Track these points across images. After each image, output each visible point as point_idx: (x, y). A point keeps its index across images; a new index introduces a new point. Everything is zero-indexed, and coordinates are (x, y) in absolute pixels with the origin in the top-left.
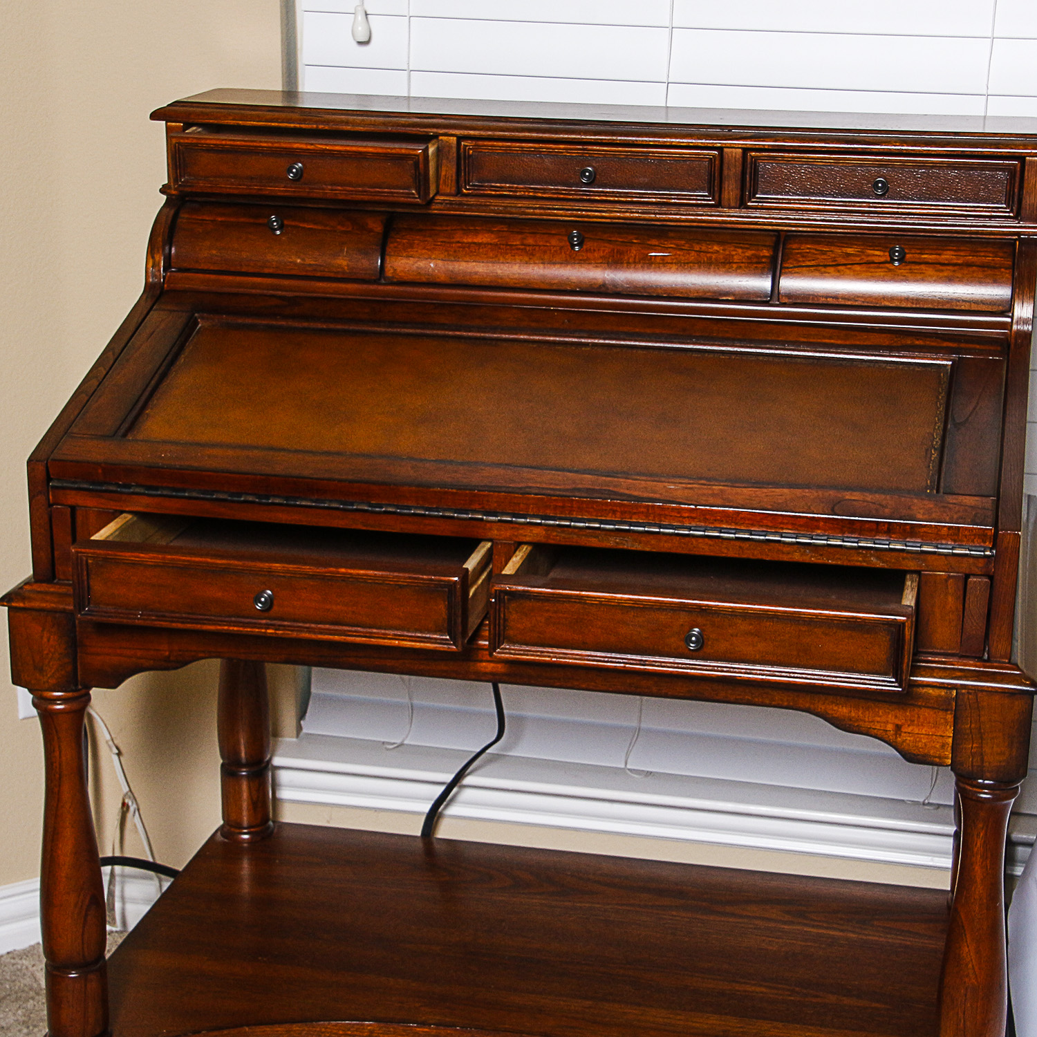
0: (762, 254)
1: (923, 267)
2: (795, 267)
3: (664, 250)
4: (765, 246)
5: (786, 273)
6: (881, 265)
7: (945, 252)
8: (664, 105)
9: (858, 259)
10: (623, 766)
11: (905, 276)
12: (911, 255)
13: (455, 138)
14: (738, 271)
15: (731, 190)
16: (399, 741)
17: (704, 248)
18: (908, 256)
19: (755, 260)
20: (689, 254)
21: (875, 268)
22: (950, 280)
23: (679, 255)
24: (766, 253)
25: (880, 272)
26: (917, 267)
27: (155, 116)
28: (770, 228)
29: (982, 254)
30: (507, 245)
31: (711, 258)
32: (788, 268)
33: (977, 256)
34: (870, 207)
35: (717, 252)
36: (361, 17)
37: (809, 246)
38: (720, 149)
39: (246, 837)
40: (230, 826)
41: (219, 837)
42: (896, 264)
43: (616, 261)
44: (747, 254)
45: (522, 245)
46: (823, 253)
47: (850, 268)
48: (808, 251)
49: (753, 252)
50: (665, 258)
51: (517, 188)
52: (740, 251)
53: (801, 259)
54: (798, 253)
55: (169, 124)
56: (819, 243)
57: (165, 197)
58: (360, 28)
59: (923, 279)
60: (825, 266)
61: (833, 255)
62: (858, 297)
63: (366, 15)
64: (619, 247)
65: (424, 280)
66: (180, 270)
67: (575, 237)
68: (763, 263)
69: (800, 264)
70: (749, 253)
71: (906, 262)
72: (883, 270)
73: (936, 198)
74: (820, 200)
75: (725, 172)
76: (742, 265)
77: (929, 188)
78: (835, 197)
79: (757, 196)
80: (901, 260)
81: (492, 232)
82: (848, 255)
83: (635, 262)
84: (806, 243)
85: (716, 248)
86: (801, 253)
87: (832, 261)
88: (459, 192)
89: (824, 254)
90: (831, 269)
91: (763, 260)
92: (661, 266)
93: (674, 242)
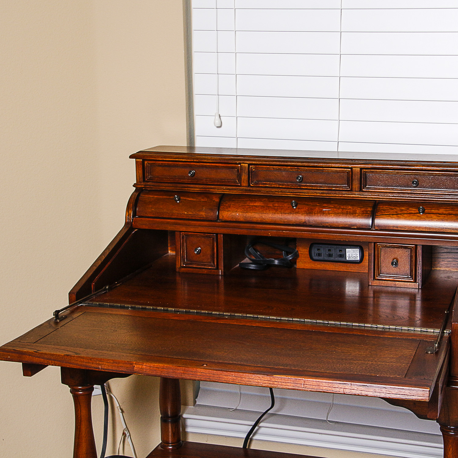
0: (368, 210)
1: (432, 215)
2: (381, 215)
3: (329, 208)
4: (369, 206)
5: (377, 217)
6: (415, 214)
7: (440, 209)
8: (337, 151)
9: (406, 212)
10: (326, 419)
11: (424, 219)
13: (247, 164)
14: (359, 217)
15: (356, 185)
16: (235, 408)
17: (345, 207)
18: (426, 211)
19: (365, 212)
20: (339, 210)
21: (413, 215)
22: (442, 220)
23: (335, 210)
24: (370, 209)
25: (415, 217)
26: (430, 215)
27: (131, 157)
28: (372, 199)
29: (456, 210)
30: (267, 206)
31: (348, 211)
32: (378, 215)
33: (454, 211)
34: (411, 191)
35: (350, 209)
36: (217, 117)
37: (387, 207)
38: (351, 168)
39: (171, 447)
40: (165, 442)
41: (160, 448)
42: (421, 214)
43: (310, 212)
44: (362, 210)
45: (273, 206)
46: (393, 209)
47: (403, 216)
48: (386, 208)
49: (365, 209)
50: (330, 211)
51: (272, 184)
52: (359, 208)
53: (383, 212)
54: (382, 209)
55: (137, 160)
56: (390, 205)
57: (135, 188)
58: (217, 122)
59: (432, 219)
60: (393, 215)
61: (396, 210)
62: (406, 227)
63: (220, 117)
64: (311, 207)
65: (234, 220)
66: (140, 217)
67: (294, 203)
68: (368, 213)
69: (383, 214)
70: (363, 209)
71: (425, 213)
72: (416, 216)
73: (438, 188)
74: (392, 188)
75: (354, 177)
76: (360, 214)
77: (435, 183)
78: (397, 187)
79: (367, 187)
80: (423, 212)
81: (262, 201)
82: (403, 210)
83: (317, 213)
84: (386, 205)
85: (350, 207)
86: (383, 209)
87: (396, 213)
88: (249, 186)
90: (395, 216)
91: (368, 212)
92: (328, 214)
93: (333, 205)
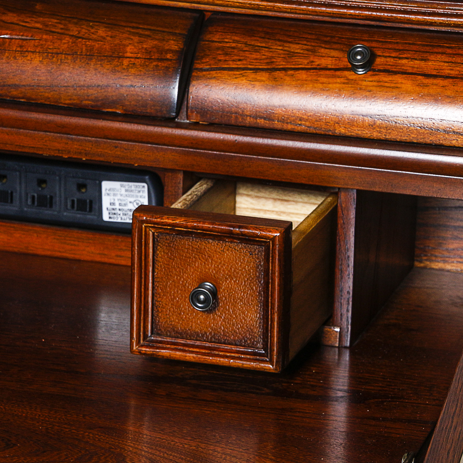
1: (398, 78)
2: (212, 69)
3: (24, 30)
4: (174, 34)
5: (198, 78)
6: (338, 73)
7: (432, 57)
9: (306, 62)
12: (383, 59)
14: (133, 71)
17: (83, 32)
18: (378, 60)
19: (156, 56)
20: (61, 40)
21: (327, 77)
23: (46, 40)
24: (173, 44)
25: (336, 84)
26: (390, 78)
28: (188, 5)
31: (92, 48)
32: (202, 70)
37: (236, 38)
42: (361, 72)
44: (145, 45)
46: (256, 49)
47: (292, 75)
48: (234, 45)
49: (156, 42)
50: (25, 43)
52: (136, 39)
54: (218, 49)
56: (251, 33)
60: (256, 70)
61: (270, 54)
68: (167, 60)
69: (219, 65)
71: (374, 70)
72: (338, 80)
80: (367, 65)
82: (291, 55)
84: (234, 34)
85: (102, 32)
86: (223, 48)
87: (268, 64)
89: (256, 51)
90: (264, 76)
91: (169, 56)
92: (18, 55)
93: (41, 19)
